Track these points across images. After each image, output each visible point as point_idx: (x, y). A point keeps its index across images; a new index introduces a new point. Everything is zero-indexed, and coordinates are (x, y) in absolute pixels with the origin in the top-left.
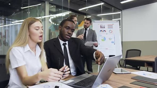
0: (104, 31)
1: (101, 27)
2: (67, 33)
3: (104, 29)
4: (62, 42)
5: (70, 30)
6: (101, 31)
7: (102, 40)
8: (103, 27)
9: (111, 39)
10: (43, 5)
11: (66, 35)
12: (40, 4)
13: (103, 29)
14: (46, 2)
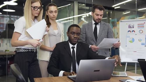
0: (133, 31)
1: (130, 27)
2: (73, 38)
3: (133, 29)
4: (71, 46)
5: (76, 35)
6: (129, 31)
7: (130, 42)
8: (131, 26)
9: (141, 40)
10: (72, 5)
11: (73, 39)
12: (70, 4)
13: (131, 30)
14: (75, 2)
